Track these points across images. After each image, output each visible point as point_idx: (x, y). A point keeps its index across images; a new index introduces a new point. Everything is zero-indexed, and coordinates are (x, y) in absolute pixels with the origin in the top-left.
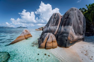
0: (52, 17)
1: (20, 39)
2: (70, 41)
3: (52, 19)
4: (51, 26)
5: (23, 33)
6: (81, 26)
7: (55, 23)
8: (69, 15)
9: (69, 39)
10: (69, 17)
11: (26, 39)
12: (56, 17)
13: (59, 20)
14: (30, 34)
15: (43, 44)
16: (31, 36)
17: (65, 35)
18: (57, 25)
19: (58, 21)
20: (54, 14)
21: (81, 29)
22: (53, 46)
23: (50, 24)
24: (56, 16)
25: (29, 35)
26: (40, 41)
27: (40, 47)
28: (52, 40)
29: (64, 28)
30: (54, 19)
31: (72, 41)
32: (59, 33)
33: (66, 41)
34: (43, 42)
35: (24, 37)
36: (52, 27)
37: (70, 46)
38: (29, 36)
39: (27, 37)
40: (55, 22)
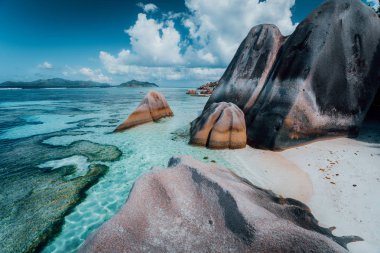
0: (244, 41)
1: (138, 118)
2: (291, 130)
3: (246, 53)
4: (239, 77)
5: (146, 101)
6: (353, 78)
7: (253, 69)
8: (310, 32)
9: (287, 125)
10: (308, 41)
11: (156, 120)
12: (258, 42)
13: (269, 57)
14: (168, 107)
15: (202, 135)
16: (171, 115)
17: (278, 110)
18: (259, 76)
19: (266, 60)
20: (256, 30)
21: (352, 91)
22: (230, 141)
23: (236, 72)
24: (261, 37)
25: (163, 108)
26: (195, 127)
27: (193, 142)
28: (231, 123)
29: (282, 85)
30: (251, 52)
31: (298, 133)
32: (261, 104)
33: (278, 129)
34: (201, 128)
35: (148, 116)
36: (240, 84)
37: (289, 147)
38: (162, 112)
39: (156, 113)
40: (255, 62)
